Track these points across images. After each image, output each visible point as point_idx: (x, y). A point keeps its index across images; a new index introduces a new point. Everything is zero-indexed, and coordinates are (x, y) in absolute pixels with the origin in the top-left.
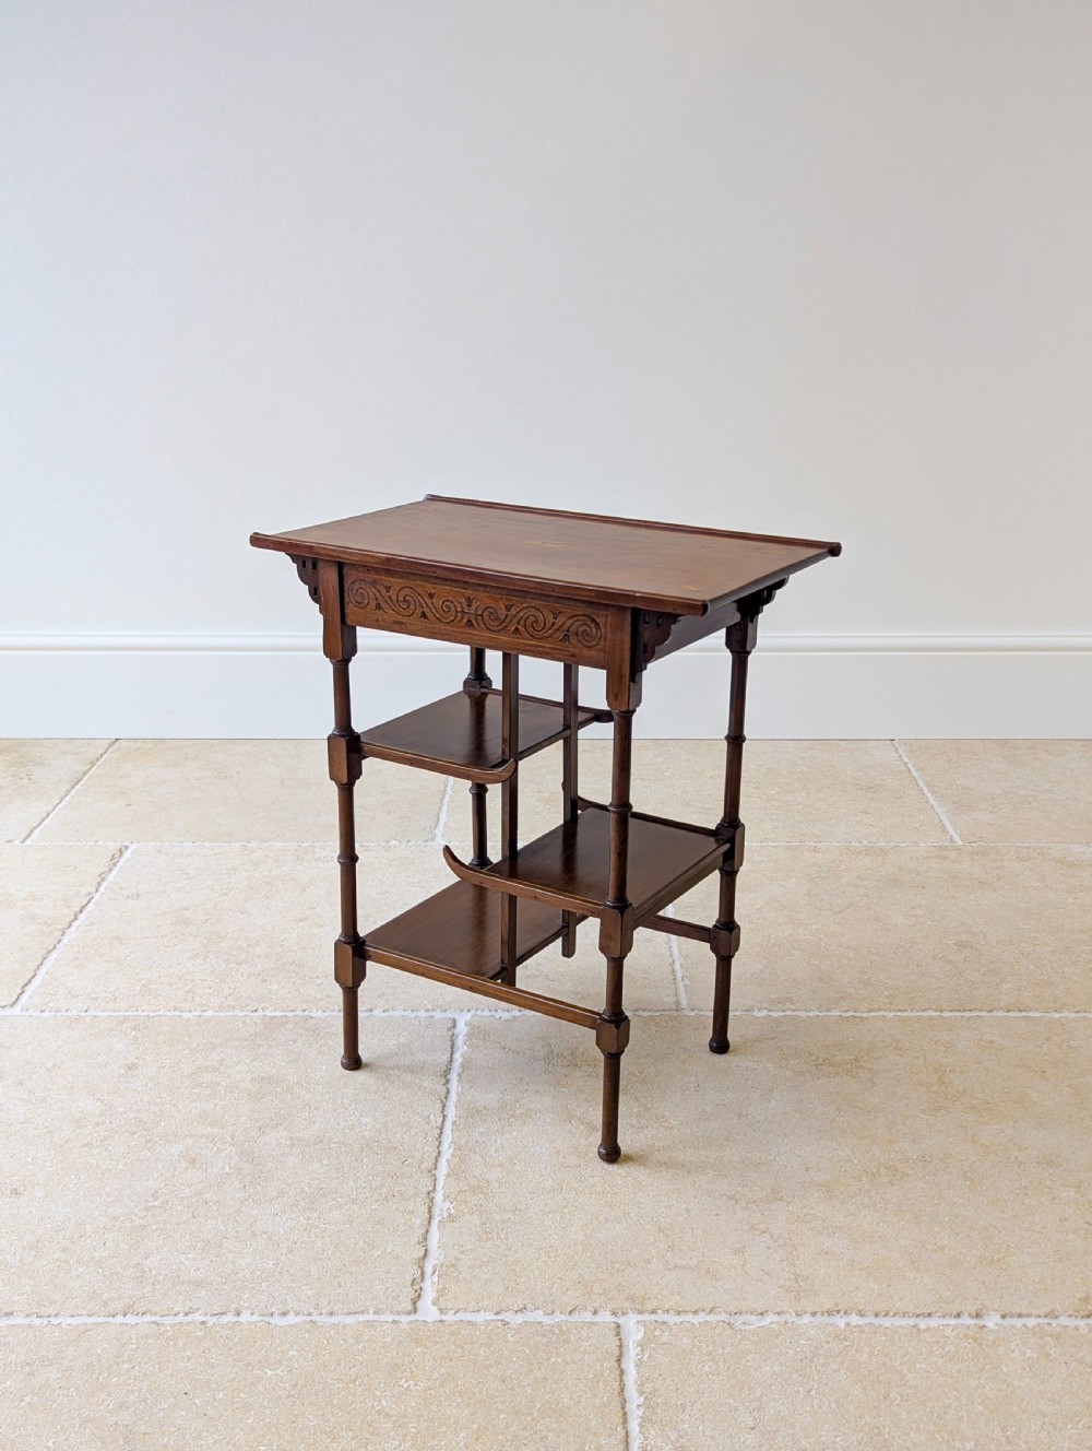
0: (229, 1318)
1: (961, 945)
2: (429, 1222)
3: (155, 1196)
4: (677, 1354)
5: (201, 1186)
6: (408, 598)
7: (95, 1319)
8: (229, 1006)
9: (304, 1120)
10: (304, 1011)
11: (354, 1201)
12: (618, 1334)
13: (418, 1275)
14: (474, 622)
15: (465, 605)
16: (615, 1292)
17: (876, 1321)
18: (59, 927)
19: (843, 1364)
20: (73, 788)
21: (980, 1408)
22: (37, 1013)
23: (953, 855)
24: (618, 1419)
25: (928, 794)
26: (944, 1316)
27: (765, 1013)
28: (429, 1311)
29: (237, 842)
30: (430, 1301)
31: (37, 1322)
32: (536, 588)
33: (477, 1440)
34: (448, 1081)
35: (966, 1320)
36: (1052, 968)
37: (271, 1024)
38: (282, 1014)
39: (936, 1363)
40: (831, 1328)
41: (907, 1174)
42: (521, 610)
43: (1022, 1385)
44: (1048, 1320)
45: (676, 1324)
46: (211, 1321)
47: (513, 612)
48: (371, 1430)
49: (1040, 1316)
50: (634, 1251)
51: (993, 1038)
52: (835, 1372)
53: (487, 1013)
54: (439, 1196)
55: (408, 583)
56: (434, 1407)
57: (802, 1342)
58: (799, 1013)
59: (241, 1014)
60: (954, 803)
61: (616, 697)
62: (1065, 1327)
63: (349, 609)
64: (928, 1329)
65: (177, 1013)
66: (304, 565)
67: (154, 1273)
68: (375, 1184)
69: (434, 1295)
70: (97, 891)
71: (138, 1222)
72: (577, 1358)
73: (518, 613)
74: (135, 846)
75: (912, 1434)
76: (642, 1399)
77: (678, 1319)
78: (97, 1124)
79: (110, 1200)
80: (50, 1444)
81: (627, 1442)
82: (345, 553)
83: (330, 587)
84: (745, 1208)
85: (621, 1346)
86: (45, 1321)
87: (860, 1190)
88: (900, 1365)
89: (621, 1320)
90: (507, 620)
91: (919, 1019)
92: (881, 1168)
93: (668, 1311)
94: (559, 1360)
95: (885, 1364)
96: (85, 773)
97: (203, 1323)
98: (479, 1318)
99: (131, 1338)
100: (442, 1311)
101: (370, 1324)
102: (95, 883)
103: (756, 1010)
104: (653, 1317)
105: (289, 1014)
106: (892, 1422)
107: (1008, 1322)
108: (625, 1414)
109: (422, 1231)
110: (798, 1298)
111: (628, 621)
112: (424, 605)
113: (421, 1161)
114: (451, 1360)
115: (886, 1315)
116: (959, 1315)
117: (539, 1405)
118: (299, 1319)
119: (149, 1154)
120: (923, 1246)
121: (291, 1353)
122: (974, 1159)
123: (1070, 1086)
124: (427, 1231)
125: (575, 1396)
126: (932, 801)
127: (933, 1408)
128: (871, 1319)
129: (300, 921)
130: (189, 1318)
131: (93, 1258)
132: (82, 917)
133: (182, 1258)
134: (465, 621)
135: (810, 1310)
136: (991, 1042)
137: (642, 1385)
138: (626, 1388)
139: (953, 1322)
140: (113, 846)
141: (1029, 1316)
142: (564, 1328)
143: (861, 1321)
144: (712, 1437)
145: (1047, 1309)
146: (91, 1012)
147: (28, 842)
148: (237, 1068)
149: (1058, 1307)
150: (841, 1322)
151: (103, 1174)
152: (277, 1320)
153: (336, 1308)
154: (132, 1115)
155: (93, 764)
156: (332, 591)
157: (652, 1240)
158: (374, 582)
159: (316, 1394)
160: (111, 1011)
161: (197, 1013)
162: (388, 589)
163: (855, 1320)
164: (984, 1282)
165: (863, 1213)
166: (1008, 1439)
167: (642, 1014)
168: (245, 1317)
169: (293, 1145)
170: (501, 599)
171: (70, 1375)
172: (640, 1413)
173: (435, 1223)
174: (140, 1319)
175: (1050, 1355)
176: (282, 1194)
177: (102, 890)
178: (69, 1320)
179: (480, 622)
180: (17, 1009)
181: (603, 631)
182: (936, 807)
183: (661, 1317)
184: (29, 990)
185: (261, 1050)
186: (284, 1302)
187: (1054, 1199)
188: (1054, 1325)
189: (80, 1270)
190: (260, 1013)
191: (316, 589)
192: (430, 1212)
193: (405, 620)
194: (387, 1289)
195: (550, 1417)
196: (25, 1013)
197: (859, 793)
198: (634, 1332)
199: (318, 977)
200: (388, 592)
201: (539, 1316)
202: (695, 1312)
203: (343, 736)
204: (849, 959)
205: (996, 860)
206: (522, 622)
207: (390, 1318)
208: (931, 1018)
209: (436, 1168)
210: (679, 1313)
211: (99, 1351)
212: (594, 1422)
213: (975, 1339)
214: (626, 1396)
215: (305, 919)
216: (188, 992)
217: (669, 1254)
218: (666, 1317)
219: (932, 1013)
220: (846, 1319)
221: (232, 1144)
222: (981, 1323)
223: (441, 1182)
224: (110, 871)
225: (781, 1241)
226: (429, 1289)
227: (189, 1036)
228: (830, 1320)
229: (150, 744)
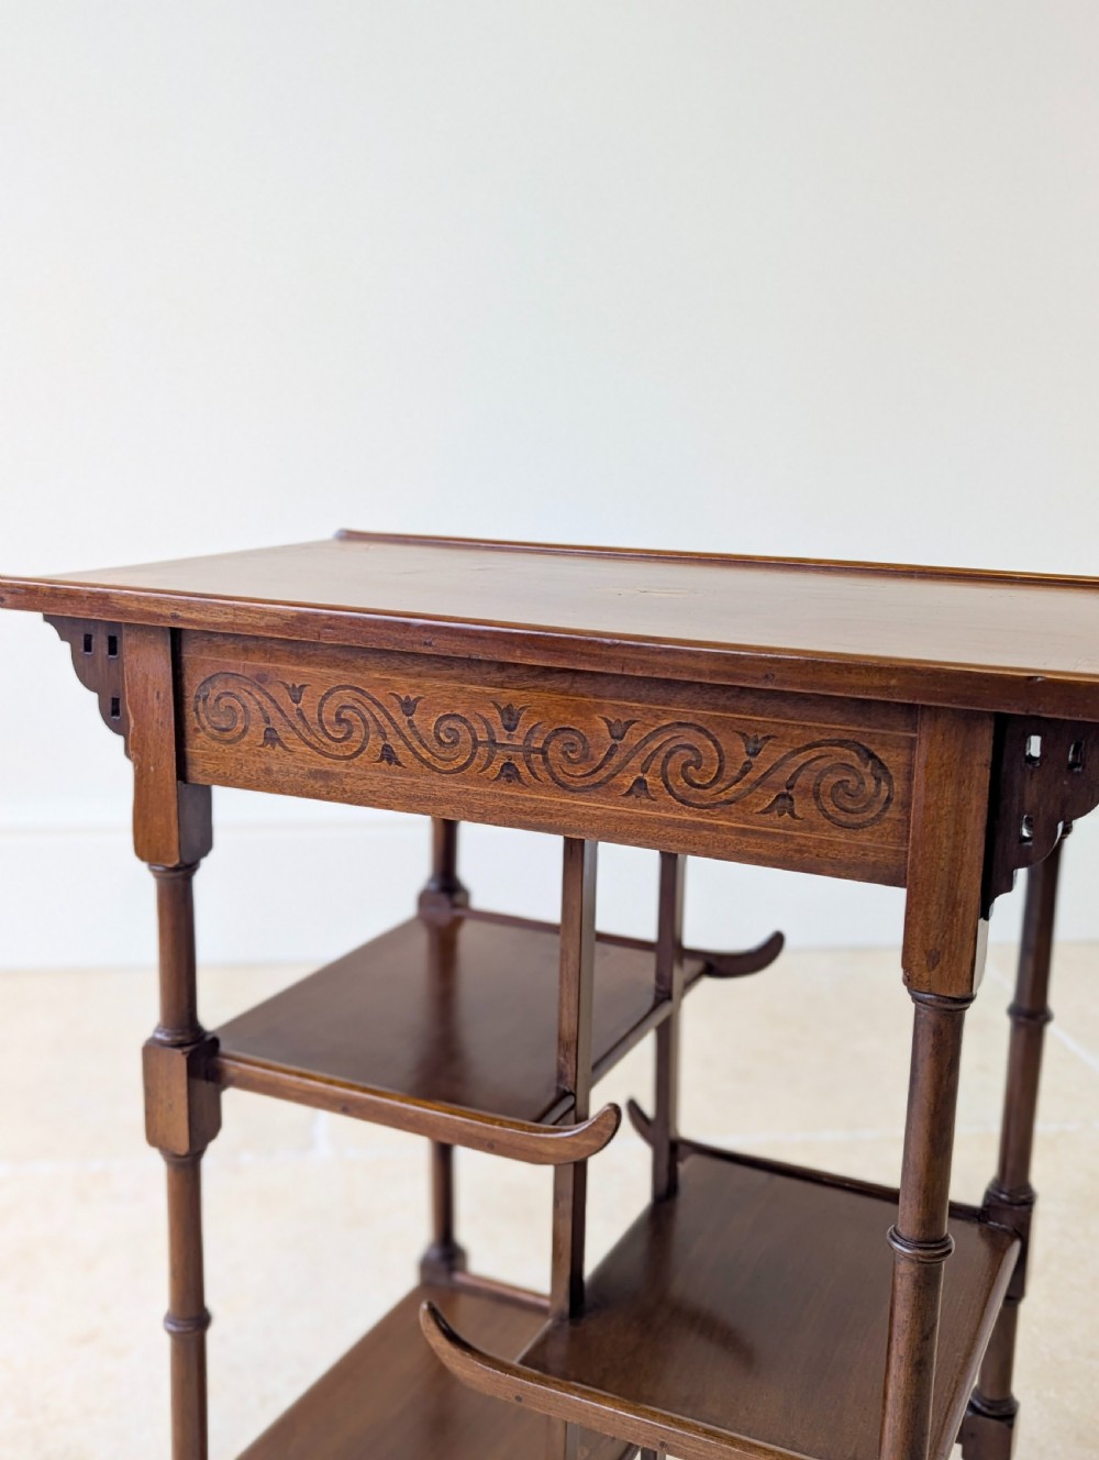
6: (347, 714)
14: (523, 770)
15: (498, 727)
32: (714, 674)
42: (652, 735)
47: (633, 738)
55: (348, 677)
61: (933, 959)
63: (197, 746)
66: (88, 647)
73: (646, 740)
82: (189, 606)
83: (151, 694)
90: (615, 760)
111: (984, 754)
112: (389, 729)
134: (497, 766)
156: (154, 703)
158: (261, 679)
162: (296, 693)
170: (600, 707)
179: (540, 769)
181: (898, 786)
191: (115, 702)
193: (339, 767)
200: (297, 702)
203: (180, 1045)
206: (656, 764)
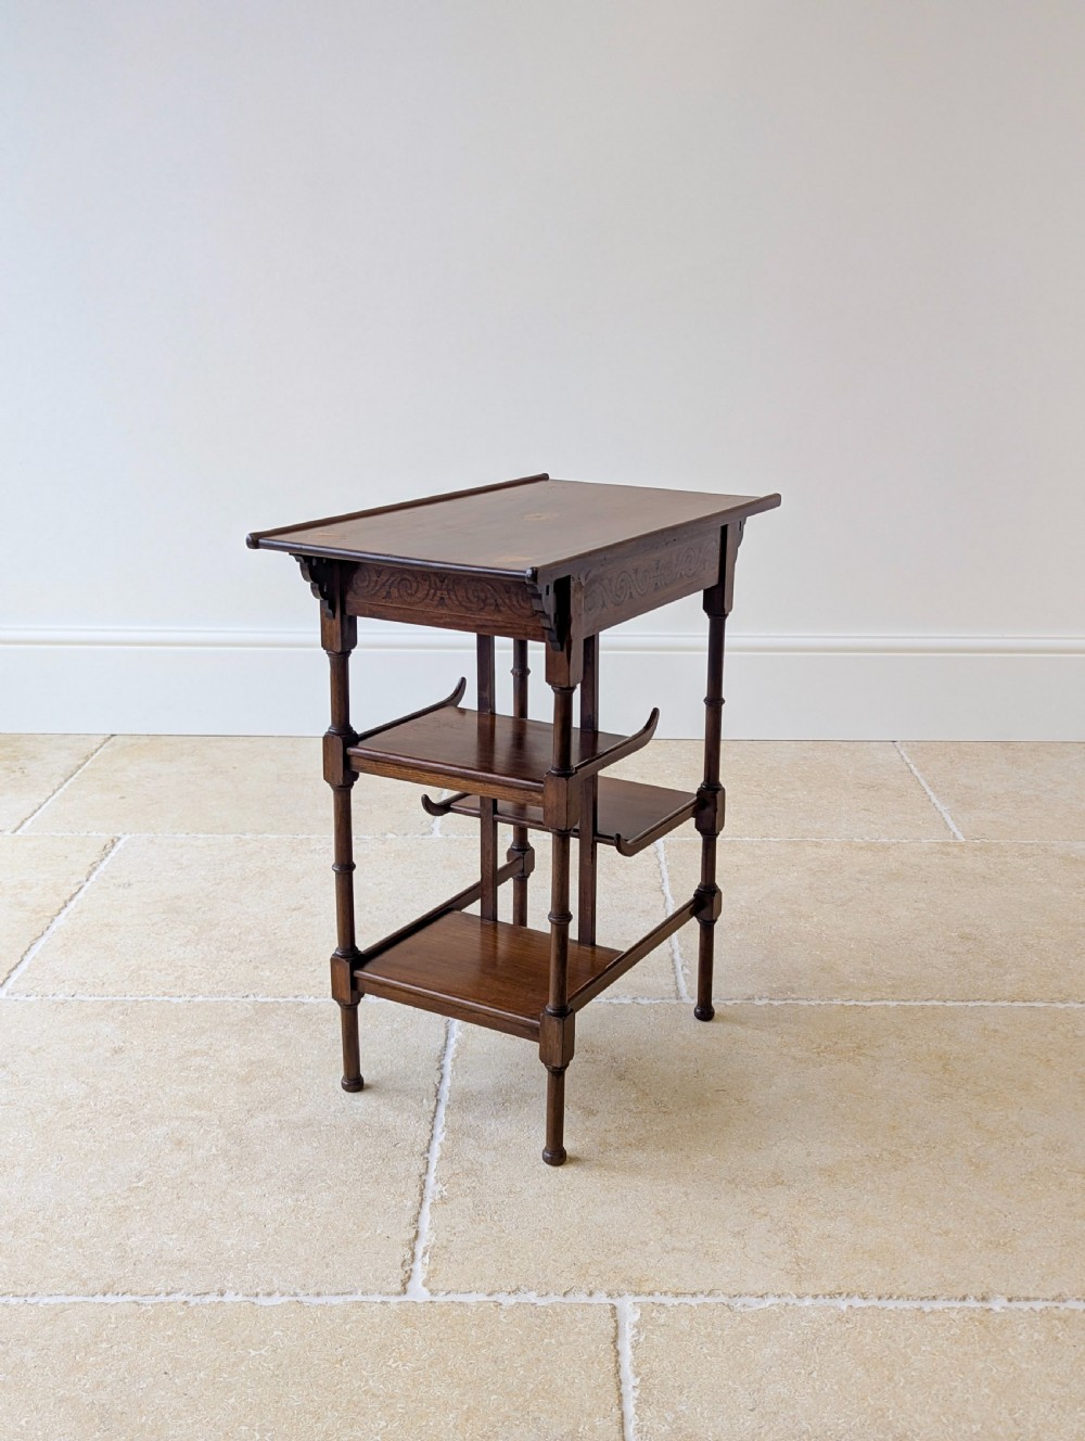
0: (213, 1298)
1: (964, 937)
2: (421, 1204)
3: (139, 1177)
4: (675, 1336)
5: (186, 1168)
7: (73, 1299)
8: (219, 992)
9: (294, 1103)
10: (296, 997)
11: (344, 1183)
12: (614, 1315)
13: (408, 1256)
16: (611, 1274)
17: (879, 1304)
18: (48, 914)
19: (845, 1346)
20: (66, 781)
21: (987, 1390)
22: (23, 998)
23: (956, 850)
24: (613, 1400)
25: (930, 793)
26: (949, 1299)
27: (765, 1001)
28: (419, 1292)
29: (232, 833)
30: (420, 1283)
31: (13, 1301)
33: (467, 1420)
34: (441, 1067)
35: (971, 1303)
36: (1057, 960)
37: (263, 1010)
38: (273, 1000)
39: (941, 1346)
40: (832, 1311)
41: (911, 1160)
43: (1030, 1367)
44: (1055, 1304)
45: (673, 1306)
46: (193, 1301)
48: (357, 1410)
49: (1047, 1300)
50: (631, 1233)
51: (997, 1027)
52: (837, 1354)
54: (431, 1179)
56: (423, 1387)
57: (803, 1324)
58: (800, 1002)
59: (232, 999)
60: (957, 801)
62: (1073, 1311)
64: (932, 1312)
65: (166, 998)
67: (135, 1253)
68: (366, 1166)
69: (425, 1276)
70: (87, 880)
71: (121, 1203)
72: (571, 1339)
74: (128, 836)
75: (917, 1417)
76: (638, 1380)
77: (676, 1301)
78: (82, 1106)
79: (92, 1180)
80: (23, 1422)
81: (622, 1423)
84: (745, 1192)
85: (617, 1328)
86: (22, 1300)
87: (862, 1174)
88: (905, 1347)
89: (617, 1302)
91: (923, 1007)
92: (884, 1153)
93: (666, 1293)
94: (553, 1341)
95: (889, 1347)
96: (79, 767)
97: (185, 1303)
98: (471, 1299)
99: (110, 1317)
100: (432, 1292)
101: (359, 1304)
102: (86, 872)
103: (757, 999)
104: (650, 1299)
105: (281, 1000)
106: (897, 1404)
107: (1015, 1305)
108: (621, 1395)
109: (414, 1212)
110: (799, 1281)
113: (413, 1144)
114: (441, 1341)
115: (890, 1297)
116: (964, 1298)
117: (531, 1386)
118: (285, 1299)
119: (133, 1135)
120: (927, 1229)
121: (276, 1333)
122: (979, 1145)
123: (1075, 1074)
124: (419, 1213)
125: (569, 1378)
126: (934, 800)
127: (938, 1390)
128: (874, 1302)
129: (295, 910)
130: (171, 1298)
131: (73, 1238)
132: (72, 905)
133: (165, 1238)
135: (812, 1292)
136: (996, 1031)
137: (638, 1366)
138: (622, 1370)
139: (958, 1305)
140: (106, 837)
141: (1036, 1299)
142: (558, 1310)
143: (864, 1304)
144: (711, 1419)
145: (1055, 1293)
146: (78, 997)
147: (19, 832)
148: (227, 1052)
149: (1066, 1290)
150: (843, 1304)
151: (86, 1155)
152: (263, 1301)
153: (323, 1289)
154: (118, 1097)
155: (87, 758)
157: (649, 1222)
159: (301, 1374)
160: (98, 996)
161: (187, 999)
163: (858, 1302)
164: (989, 1266)
165: (866, 1197)
166: (1015, 1421)
168: (229, 1297)
169: (282, 1128)
171: (46, 1354)
172: (636, 1394)
173: (427, 1205)
174: (120, 1299)
175: (1057, 1338)
176: (270, 1175)
177: (93, 878)
178: (46, 1300)
180: (3, 994)
182: (938, 805)
183: (658, 1299)
184: (16, 975)
185: (251, 1035)
186: (270, 1282)
187: (1061, 1184)
188: (1062, 1308)
189: (60, 1249)
190: (251, 998)
192: (421, 1194)
194: (376, 1270)
195: (543, 1398)
196: (10, 997)
197: (862, 791)
198: (629, 1313)
199: (311, 964)
201: (532, 1297)
202: (694, 1294)
204: (851, 950)
205: (999, 856)
207: (379, 1299)
208: (934, 1008)
209: (428, 1151)
210: (677, 1295)
211: (77, 1330)
212: (588, 1404)
213: (981, 1322)
214: (621, 1377)
215: (299, 909)
216: (177, 978)
217: (667, 1237)
218: (663, 1299)
219: (935, 1003)
220: (849, 1302)
221: (219, 1127)
222: (987, 1306)
223: (433, 1165)
224: (101, 861)
225: (781, 1225)
226: (420, 1270)
227: (178, 1021)
228: (832, 1302)
229: (146, 740)
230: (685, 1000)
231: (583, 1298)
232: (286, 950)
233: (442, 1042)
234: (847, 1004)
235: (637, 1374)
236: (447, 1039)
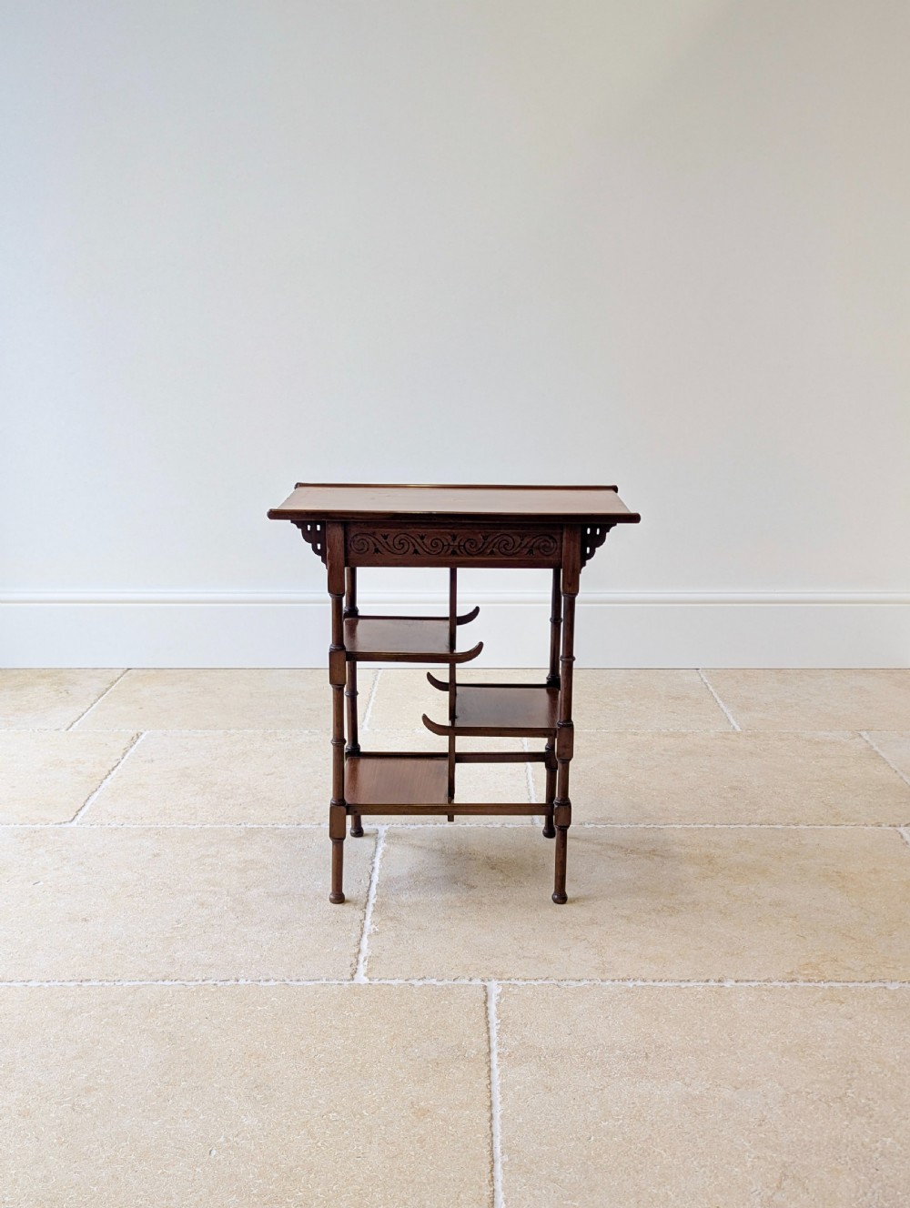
0: (232, 982)
1: (733, 788)
2: (361, 935)
3: (178, 922)
4: (523, 1000)
5: (208, 917)
7: (144, 983)
8: (221, 822)
9: (276, 883)
12: (485, 990)
13: (354, 961)
16: (484, 970)
17: (654, 984)
18: (98, 778)
19: (629, 1004)
20: (99, 698)
21: (716, 1025)
22: (89, 826)
23: (733, 737)
24: (485, 1029)
25: (720, 702)
26: (698, 982)
27: (593, 825)
28: (361, 978)
29: (221, 729)
30: (362, 976)
31: (107, 984)
33: (393, 1039)
34: (373, 863)
35: (712, 983)
36: (795, 801)
37: (251, 833)
38: (258, 826)
39: (690, 1003)
40: (623, 987)
41: (682, 911)
43: (744, 1014)
44: (766, 983)
45: (523, 985)
46: (220, 984)
48: (326, 1035)
49: (760, 981)
50: (497, 949)
52: (624, 1008)
53: (399, 826)
54: (368, 922)
55: (402, 531)
56: (366, 1024)
57: (604, 994)
58: (616, 826)
59: (230, 826)
60: (738, 706)
62: (776, 987)
64: (686, 987)
65: (185, 826)
67: (181, 960)
68: (324, 916)
69: (365, 971)
70: (123, 758)
71: (167, 935)
72: (458, 1001)
74: (148, 732)
75: (671, 1037)
76: (499, 1021)
77: (524, 983)
78: (136, 885)
79: (148, 924)
80: (122, 1041)
81: (489, 1042)
84: (572, 928)
85: (487, 996)
86: (112, 984)
87: (649, 919)
88: (667, 1004)
89: (487, 984)
91: (699, 829)
92: (665, 908)
93: (518, 979)
94: (447, 1002)
95: (657, 1004)
96: (107, 689)
97: (215, 985)
98: (394, 983)
99: (168, 992)
100: (370, 979)
101: (325, 985)
102: (121, 754)
103: (586, 824)
104: (508, 982)
105: (263, 826)
106: (659, 1031)
107: (739, 984)
108: (488, 1028)
109: (357, 939)
110: (603, 973)
113: (356, 903)
114: (376, 1002)
115: (661, 981)
116: (707, 981)
117: (433, 1024)
118: (277, 983)
119: (172, 900)
120: (688, 946)
121: (273, 999)
122: (727, 903)
123: (797, 865)
124: (360, 940)
125: (456, 1020)
126: (722, 706)
127: (685, 1025)
128: (650, 983)
129: (268, 775)
130: (206, 982)
131: (140, 953)
132: (114, 772)
133: (199, 953)
135: (611, 978)
136: (748, 841)
137: (499, 1014)
138: (489, 1016)
139: (703, 984)
140: (133, 733)
141: (753, 981)
142: (450, 987)
143: (643, 984)
144: (543, 1038)
145: (765, 978)
146: (125, 825)
147: (70, 730)
148: (229, 855)
150: (630, 984)
151: (142, 911)
152: (262, 983)
153: (301, 978)
154: (159, 880)
155: (112, 684)
157: (509, 944)
159: (290, 1018)
160: (139, 824)
161: (199, 826)
162: (385, 537)
163: (639, 983)
164: (726, 965)
165: (650, 930)
166: (731, 1038)
167: (507, 826)
168: (242, 982)
169: (269, 896)
171: (131, 1009)
172: (498, 1027)
173: (365, 937)
174: (173, 983)
175: (764, 999)
176: (262, 921)
177: (126, 757)
178: (127, 983)
180: (74, 824)
182: (725, 710)
183: (513, 982)
184: (81, 813)
185: (244, 846)
186: (268, 974)
187: (778, 923)
188: (769, 985)
189: (132, 958)
190: (243, 826)
192: (362, 930)
194: (334, 968)
195: (440, 1029)
196: (80, 825)
197: (671, 701)
198: (495, 988)
200: (386, 540)
201: (434, 981)
202: (536, 980)
204: (653, 796)
205: (763, 740)
207: (337, 982)
208: (707, 828)
209: (365, 908)
210: (525, 980)
211: (148, 997)
212: (468, 1032)
213: (716, 992)
214: (489, 1019)
215: (272, 774)
216: (192, 814)
217: (520, 951)
218: (516, 982)
219: (708, 826)
220: (634, 983)
221: (228, 895)
222: (721, 984)
223: (369, 915)
224: (131, 747)
225: (594, 945)
226: (362, 969)
227: (195, 838)
228: (624, 983)
229: (154, 672)
230: (537, 825)
231: (466, 982)
232: (264, 798)
233: (373, 849)
234: (648, 827)
235: (499, 1018)
236: (376, 847)
